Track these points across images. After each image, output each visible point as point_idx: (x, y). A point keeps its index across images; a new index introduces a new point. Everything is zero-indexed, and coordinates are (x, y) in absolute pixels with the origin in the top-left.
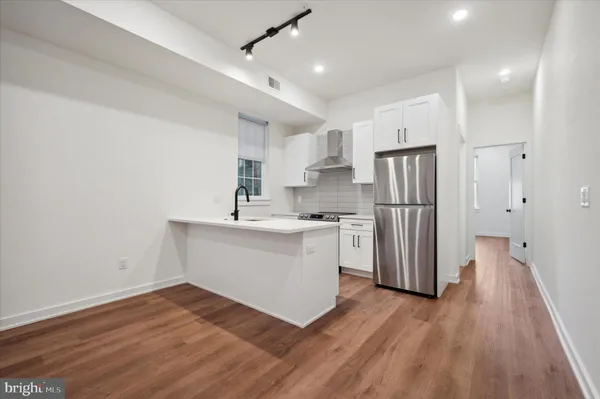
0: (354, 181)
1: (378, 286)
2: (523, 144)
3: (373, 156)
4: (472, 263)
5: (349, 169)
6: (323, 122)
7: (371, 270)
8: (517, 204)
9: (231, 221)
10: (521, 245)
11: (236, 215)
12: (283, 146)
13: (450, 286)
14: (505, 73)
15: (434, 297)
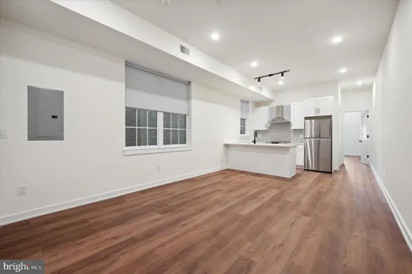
0: (291, 128)
1: (305, 170)
2: (367, 111)
3: (304, 119)
4: (343, 165)
5: (289, 123)
6: (273, 101)
7: (303, 165)
8: (364, 138)
9: (253, 144)
10: (366, 157)
11: (254, 142)
12: (254, 112)
13: (335, 171)
14: (359, 83)
15: (331, 173)
